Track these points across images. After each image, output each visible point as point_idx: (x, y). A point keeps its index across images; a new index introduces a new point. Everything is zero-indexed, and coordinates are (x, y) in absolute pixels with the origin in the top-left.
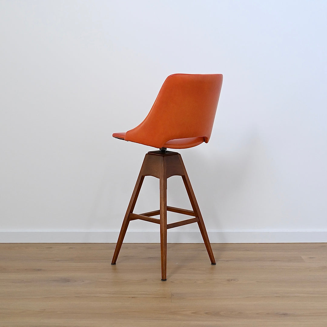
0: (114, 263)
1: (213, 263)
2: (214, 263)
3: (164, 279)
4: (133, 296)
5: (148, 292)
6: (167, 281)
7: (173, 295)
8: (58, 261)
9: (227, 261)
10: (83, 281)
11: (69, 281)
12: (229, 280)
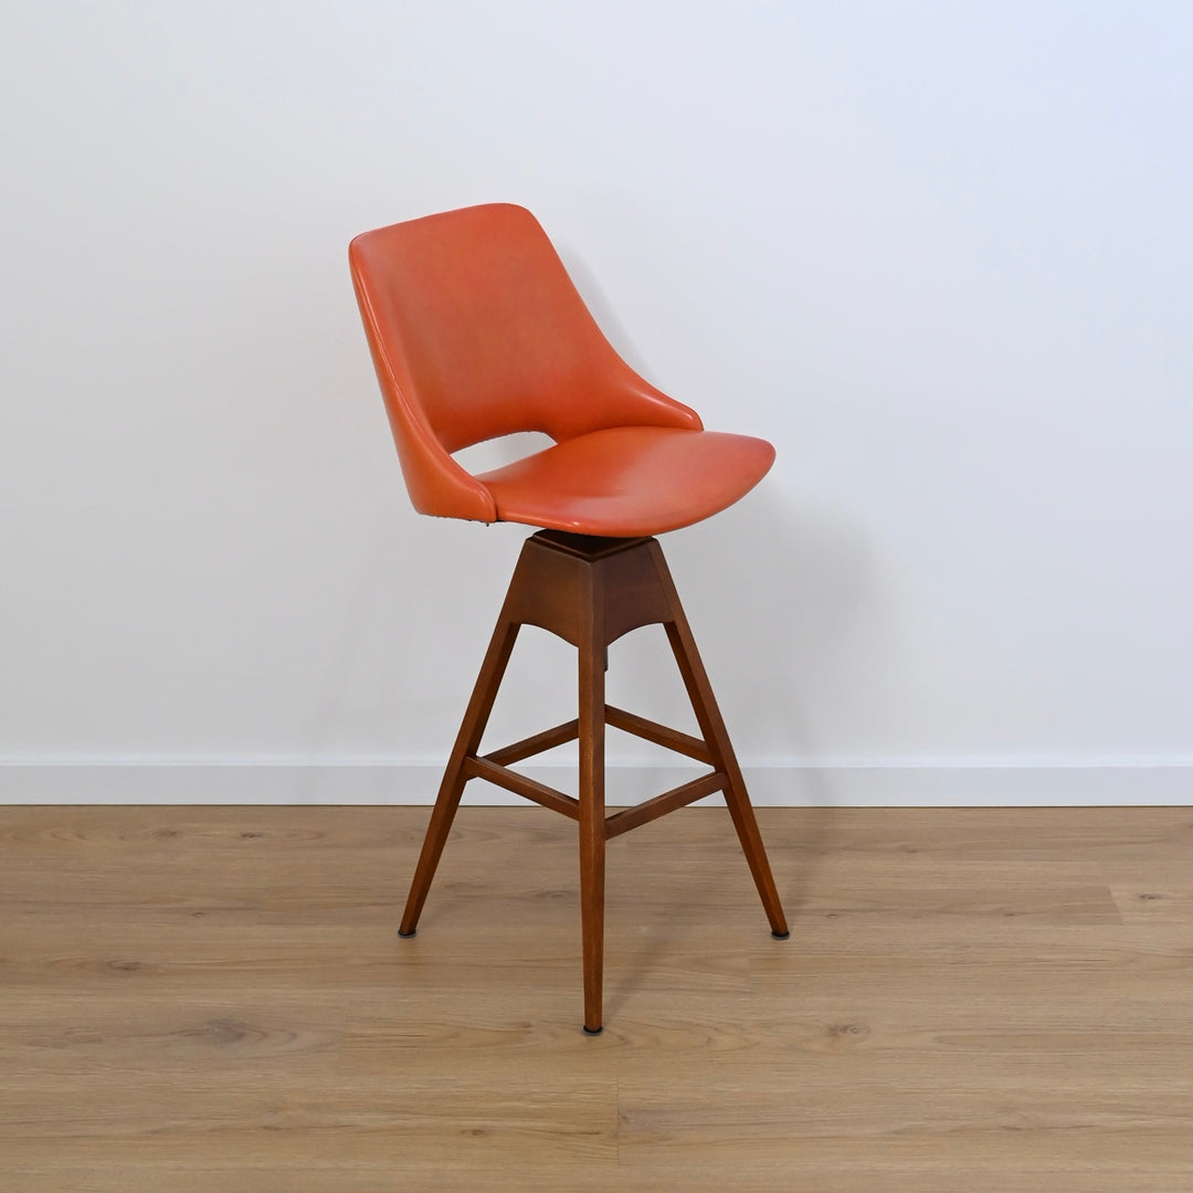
0: (408, 929)
1: (780, 932)
2: (783, 932)
3: (593, 1027)
4: (476, 1123)
5: (534, 1101)
6: (604, 1034)
7: (625, 1118)
8: (200, 913)
9: (833, 914)
10: (294, 1036)
11: (240, 1036)
12: (835, 1031)
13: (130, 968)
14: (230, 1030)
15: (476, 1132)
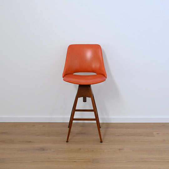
7: (94, 160)
8: (38, 135)
9: (118, 136)
10: (51, 150)
11: (44, 150)
12: (119, 150)
13: (30, 142)
14: (43, 149)
15: (75, 162)
